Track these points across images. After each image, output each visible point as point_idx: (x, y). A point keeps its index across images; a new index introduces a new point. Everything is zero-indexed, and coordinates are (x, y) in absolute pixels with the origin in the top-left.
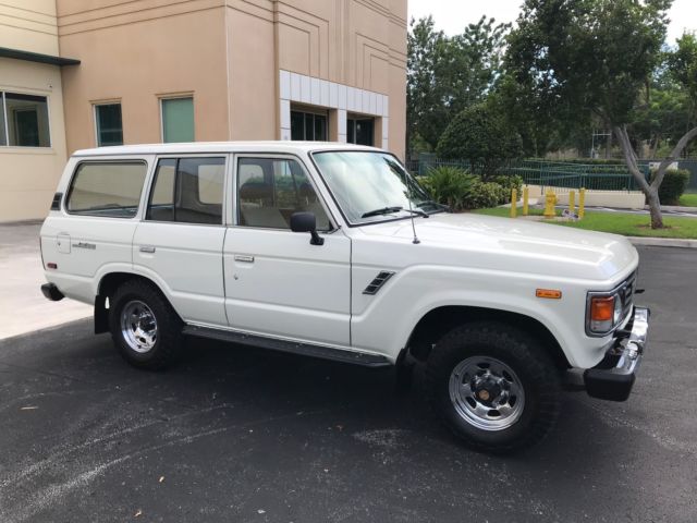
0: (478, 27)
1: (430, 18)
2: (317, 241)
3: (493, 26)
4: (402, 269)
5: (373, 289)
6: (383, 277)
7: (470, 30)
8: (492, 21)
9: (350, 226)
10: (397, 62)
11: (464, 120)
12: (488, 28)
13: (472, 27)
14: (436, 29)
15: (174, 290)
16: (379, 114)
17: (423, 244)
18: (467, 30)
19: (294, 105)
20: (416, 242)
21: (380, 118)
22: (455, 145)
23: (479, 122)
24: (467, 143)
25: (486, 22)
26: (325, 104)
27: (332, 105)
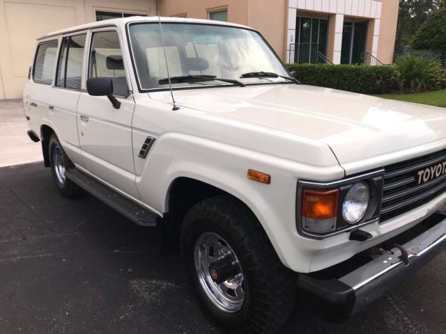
4: (159, 136)
5: (144, 153)
6: (149, 142)
9: (142, 92)
15: (64, 140)
16: (372, 16)
19: (299, 12)
20: (174, 109)
21: (372, 20)
22: (427, 38)
24: (437, 35)
26: (325, 10)
27: (332, 11)
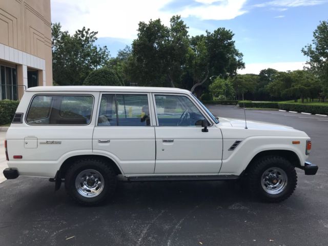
0: (82, 32)
1: (59, 24)
2: (205, 130)
3: (89, 32)
4: (244, 139)
5: (232, 148)
6: (237, 143)
7: (78, 33)
8: (89, 30)
9: (216, 123)
10: (48, 44)
11: (96, 75)
12: (87, 33)
13: (79, 31)
14: (62, 30)
16: (41, 69)
17: (249, 129)
18: (76, 32)
20: (246, 128)
23: (104, 76)
25: (86, 30)
26: (16, 61)
27: (20, 62)
